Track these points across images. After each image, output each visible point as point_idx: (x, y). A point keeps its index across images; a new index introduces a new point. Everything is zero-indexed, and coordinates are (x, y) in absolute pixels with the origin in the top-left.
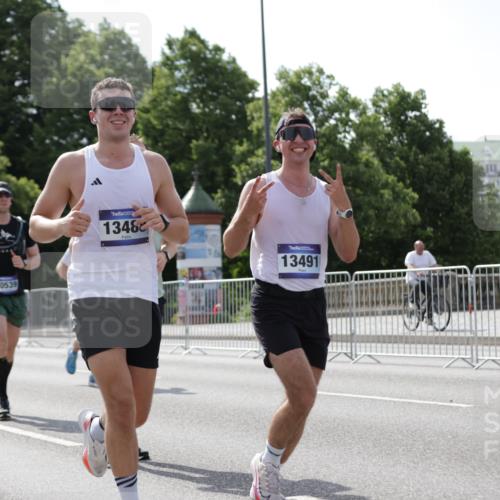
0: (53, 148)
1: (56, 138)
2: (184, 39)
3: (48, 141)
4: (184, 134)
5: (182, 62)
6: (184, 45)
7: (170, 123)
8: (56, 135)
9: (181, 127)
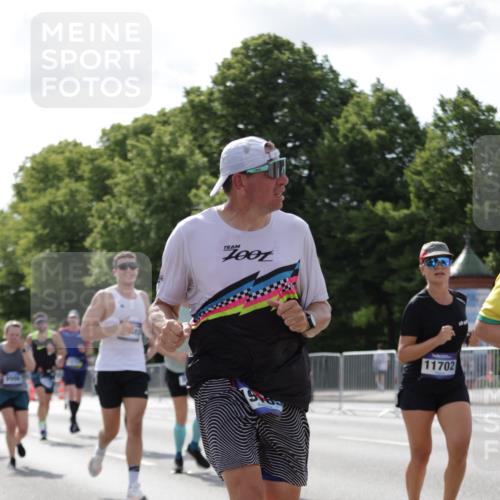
0: (325, 211)
1: (327, 201)
2: (456, 100)
3: (319, 204)
4: (457, 198)
5: (455, 123)
6: (456, 105)
7: (442, 185)
8: (328, 197)
9: (454, 190)
